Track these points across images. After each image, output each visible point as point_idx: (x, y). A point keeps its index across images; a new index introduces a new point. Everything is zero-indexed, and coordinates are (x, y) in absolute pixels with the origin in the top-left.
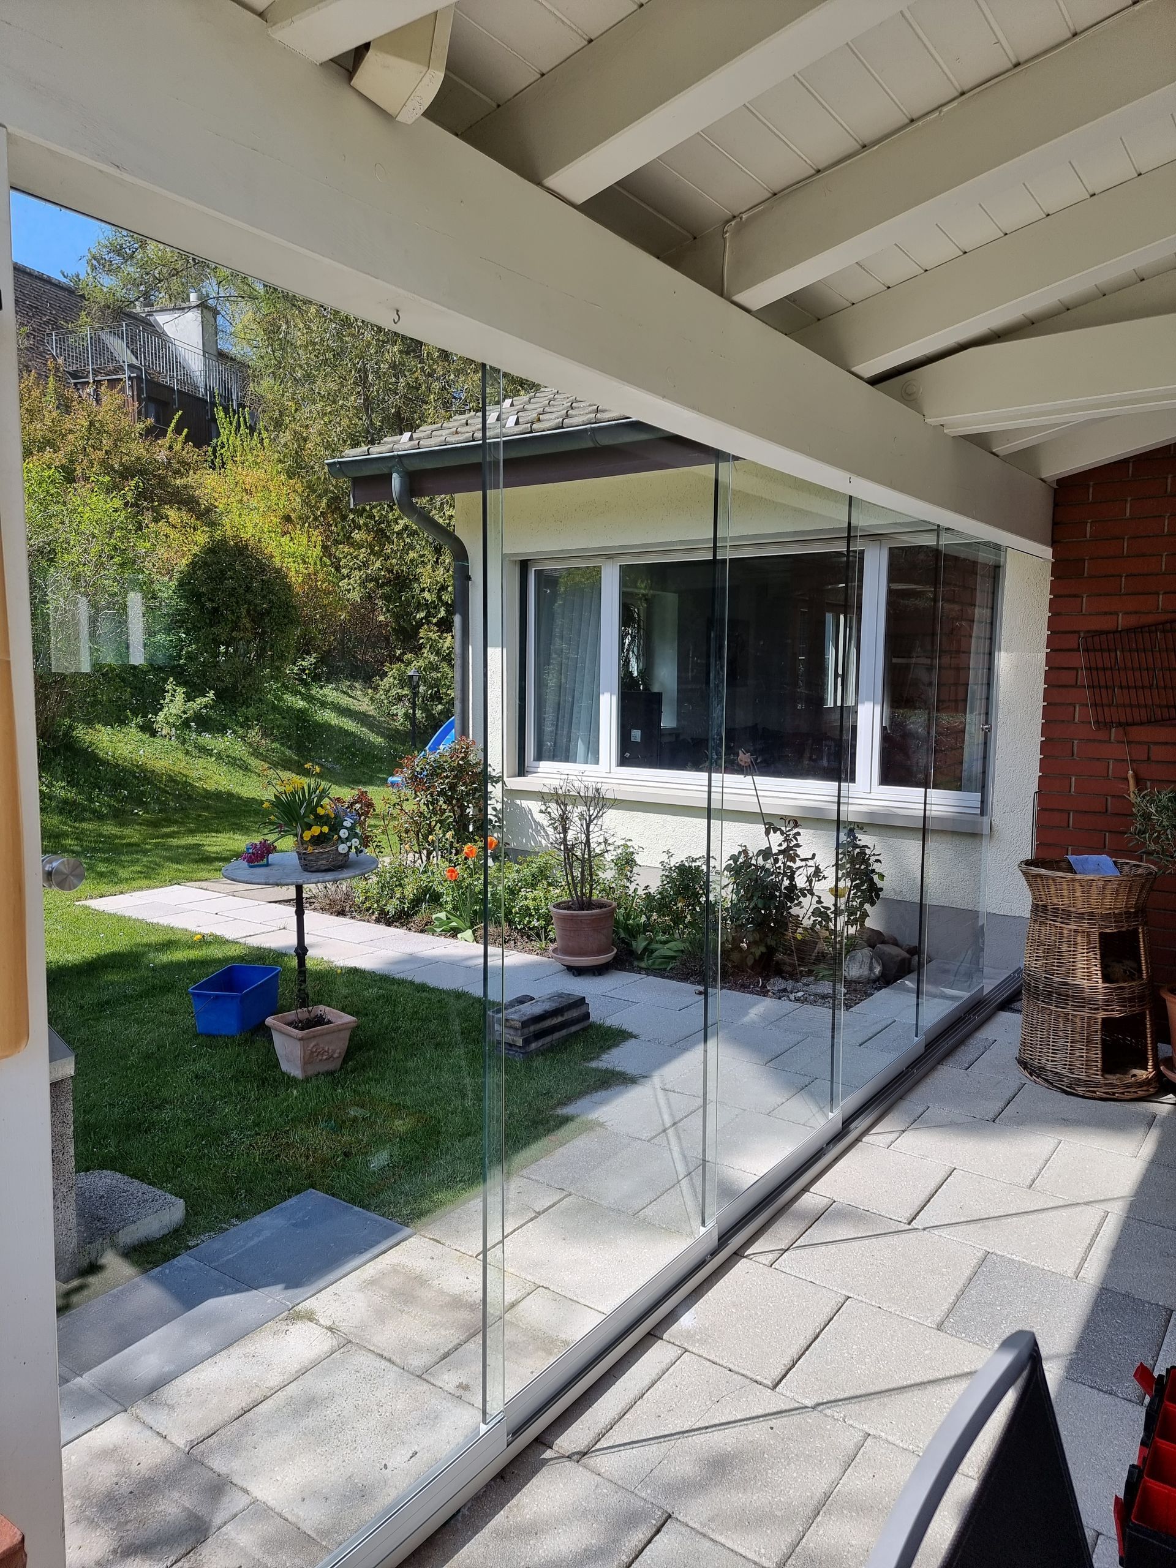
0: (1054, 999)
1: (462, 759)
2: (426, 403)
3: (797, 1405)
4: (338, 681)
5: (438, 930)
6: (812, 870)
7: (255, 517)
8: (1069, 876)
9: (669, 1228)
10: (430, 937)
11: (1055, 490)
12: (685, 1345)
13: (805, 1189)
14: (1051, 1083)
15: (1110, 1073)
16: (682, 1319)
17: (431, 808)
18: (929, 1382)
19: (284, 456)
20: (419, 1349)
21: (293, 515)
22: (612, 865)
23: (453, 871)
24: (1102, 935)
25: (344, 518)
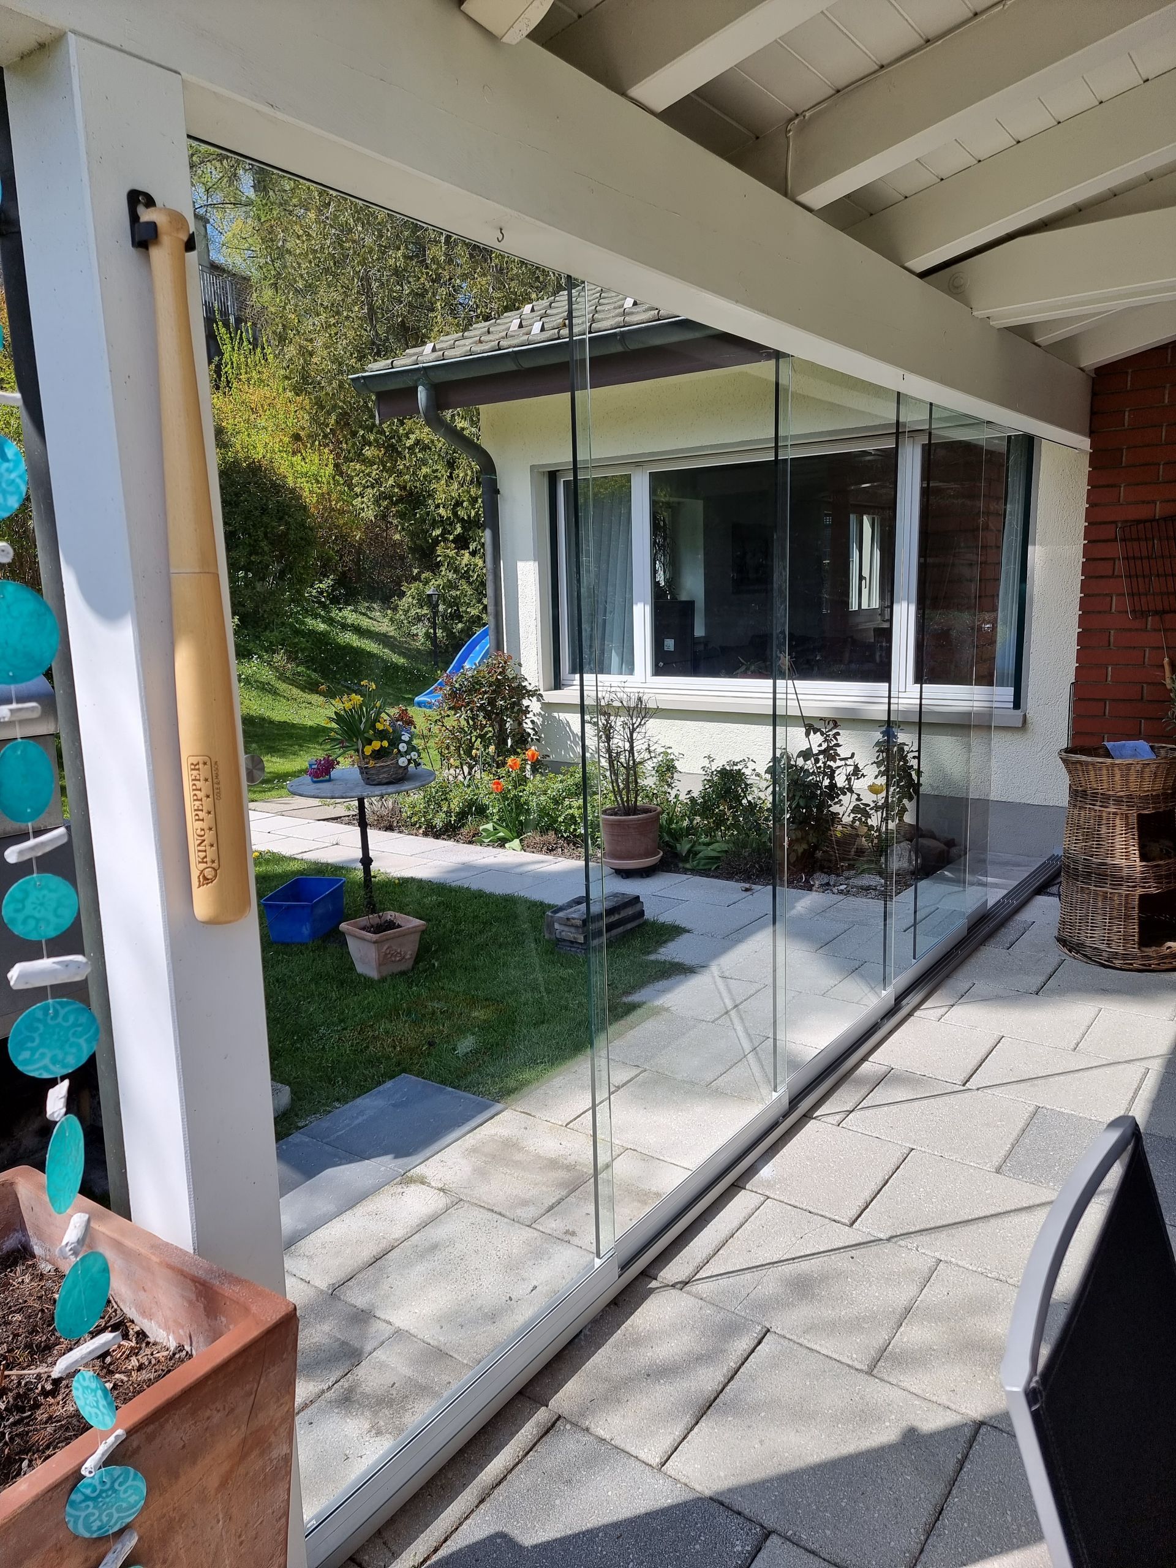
0: (1093, 879)
1: (500, 674)
2: (433, 310)
3: (873, 1238)
4: (356, 603)
5: (487, 840)
6: (850, 769)
7: (264, 437)
8: (1109, 761)
9: (740, 1094)
10: (478, 848)
11: (1093, 378)
12: (767, 1193)
13: (864, 1059)
14: (1090, 958)
15: (1146, 946)
16: (761, 1172)
17: (471, 723)
18: (992, 1216)
19: (291, 372)
20: (525, 1203)
21: (302, 434)
22: (653, 773)
23: (499, 784)
24: (1140, 816)
25: (354, 434)
